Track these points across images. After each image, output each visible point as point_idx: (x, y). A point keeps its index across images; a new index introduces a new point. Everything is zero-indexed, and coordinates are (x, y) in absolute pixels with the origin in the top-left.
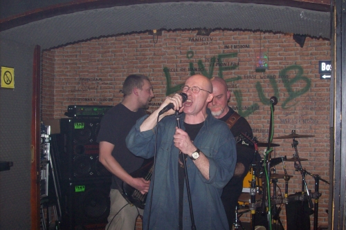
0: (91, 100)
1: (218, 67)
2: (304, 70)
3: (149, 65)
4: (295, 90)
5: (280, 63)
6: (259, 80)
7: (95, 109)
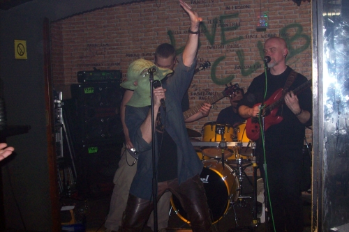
0: (100, 65)
1: (220, 28)
2: (304, 27)
3: (153, 28)
4: (295, 48)
5: (280, 22)
6: (260, 39)
7: (103, 74)
